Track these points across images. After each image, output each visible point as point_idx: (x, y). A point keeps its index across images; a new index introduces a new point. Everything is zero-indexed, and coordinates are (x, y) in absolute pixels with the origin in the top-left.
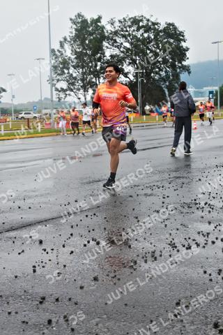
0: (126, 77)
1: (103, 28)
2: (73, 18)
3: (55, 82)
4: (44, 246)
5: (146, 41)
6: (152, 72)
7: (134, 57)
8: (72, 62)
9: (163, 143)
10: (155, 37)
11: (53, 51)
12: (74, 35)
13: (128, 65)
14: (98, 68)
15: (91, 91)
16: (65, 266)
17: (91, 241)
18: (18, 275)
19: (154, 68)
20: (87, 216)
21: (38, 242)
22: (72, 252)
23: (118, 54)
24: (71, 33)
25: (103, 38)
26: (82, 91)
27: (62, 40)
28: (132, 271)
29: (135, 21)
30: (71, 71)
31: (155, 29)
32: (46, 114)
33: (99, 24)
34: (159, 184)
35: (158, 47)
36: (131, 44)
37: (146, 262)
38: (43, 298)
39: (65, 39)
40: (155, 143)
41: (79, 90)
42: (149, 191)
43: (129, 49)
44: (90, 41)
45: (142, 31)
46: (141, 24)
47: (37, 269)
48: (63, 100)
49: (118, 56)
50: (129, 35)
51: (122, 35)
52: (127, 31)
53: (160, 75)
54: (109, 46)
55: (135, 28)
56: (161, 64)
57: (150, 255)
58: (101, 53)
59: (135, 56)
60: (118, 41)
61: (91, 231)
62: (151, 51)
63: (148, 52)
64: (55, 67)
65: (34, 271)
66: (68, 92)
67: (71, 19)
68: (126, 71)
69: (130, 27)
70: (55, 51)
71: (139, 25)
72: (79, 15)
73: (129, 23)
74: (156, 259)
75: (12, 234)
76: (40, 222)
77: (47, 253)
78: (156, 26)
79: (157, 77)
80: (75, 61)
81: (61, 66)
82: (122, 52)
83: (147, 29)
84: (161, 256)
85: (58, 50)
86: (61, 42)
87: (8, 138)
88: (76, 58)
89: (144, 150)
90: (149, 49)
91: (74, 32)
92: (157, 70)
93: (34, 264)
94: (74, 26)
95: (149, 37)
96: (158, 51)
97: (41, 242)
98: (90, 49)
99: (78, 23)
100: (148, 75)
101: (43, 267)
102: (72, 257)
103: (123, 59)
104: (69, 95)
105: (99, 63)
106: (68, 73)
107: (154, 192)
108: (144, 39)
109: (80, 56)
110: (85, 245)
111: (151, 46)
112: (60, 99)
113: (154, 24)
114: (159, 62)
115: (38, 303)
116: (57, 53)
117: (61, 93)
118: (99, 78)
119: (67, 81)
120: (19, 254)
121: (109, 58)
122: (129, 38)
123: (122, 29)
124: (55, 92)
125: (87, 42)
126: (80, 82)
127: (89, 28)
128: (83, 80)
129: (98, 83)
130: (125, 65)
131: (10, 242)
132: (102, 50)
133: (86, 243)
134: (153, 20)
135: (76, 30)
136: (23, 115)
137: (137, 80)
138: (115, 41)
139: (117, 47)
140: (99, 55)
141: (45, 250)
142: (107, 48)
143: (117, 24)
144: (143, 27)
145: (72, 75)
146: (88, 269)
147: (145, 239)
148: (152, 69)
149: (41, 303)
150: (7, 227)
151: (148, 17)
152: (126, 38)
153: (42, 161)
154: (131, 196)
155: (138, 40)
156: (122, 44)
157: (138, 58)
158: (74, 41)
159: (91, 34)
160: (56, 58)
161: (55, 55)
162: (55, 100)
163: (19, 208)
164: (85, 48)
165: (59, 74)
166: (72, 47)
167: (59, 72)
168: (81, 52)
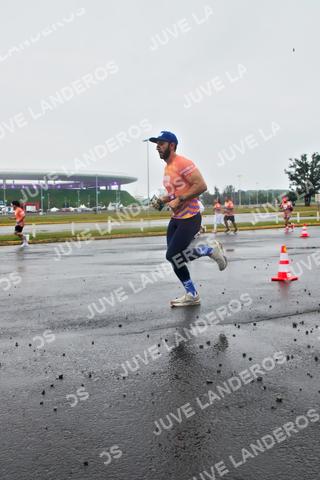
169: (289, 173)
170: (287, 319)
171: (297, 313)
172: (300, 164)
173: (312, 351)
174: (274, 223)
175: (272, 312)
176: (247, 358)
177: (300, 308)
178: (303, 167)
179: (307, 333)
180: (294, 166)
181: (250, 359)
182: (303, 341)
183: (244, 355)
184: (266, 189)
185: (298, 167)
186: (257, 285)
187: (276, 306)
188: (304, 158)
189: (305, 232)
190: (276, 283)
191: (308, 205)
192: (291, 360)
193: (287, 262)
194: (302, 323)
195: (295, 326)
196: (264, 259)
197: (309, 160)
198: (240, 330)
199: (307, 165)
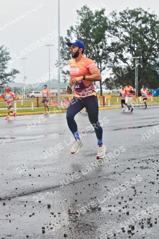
0: (125, 62)
1: (106, 19)
2: (80, 9)
3: (61, 66)
4: (52, 210)
5: (144, 31)
6: (148, 58)
7: (132, 45)
9: (156, 122)
10: (152, 27)
11: (61, 38)
12: (80, 25)
13: (127, 52)
14: (100, 54)
16: (70, 228)
18: (30, 235)
19: (150, 55)
20: (89, 185)
21: (47, 206)
23: (118, 42)
24: (78, 23)
25: (106, 27)
28: (130, 235)
29: (134, 13)
31: (152, 21)
32: (54, 94)
33: (102, 15)
34: (153, 158)
35: (154, 36)
36: (130, 33)
37: (142, 227)
39: (72, 28)
40: (150, 122)
42: (145, 165)
43: (128, 38)
44: (94, 30)
45: (140, 22)
46: (139, 16)
47: (46, 230)
48: (68, 81)
49: (118, 43)
50: (129, 25)
51: (122, 25)
52: (127, 22)
53: (155, 61)
54: (110, 35)
55: (134, 19)
56: (156, 51)
57: (146, 222)
58: (103, 41)
59: (134, 43)
60: (118, 30)
61: (93, 198)
62: (148, 40)
63: (145, 40)
64: (62, 53)
65: (44, 232)
67: (78, 11)
68: (125, 57)
69: (129, 18)
70: (63, 39)
71: (137, 17)
72: (85, 8)
73: (129, 15)
74: (151, 225)
75: (24, 198)
76: (48, 189)
77: (55, 216)
78: (153, 18)
79: (152, 63)
81: (68, 52)
82: (122, 40)
83: (145, 20)
84: (156, 223)
85: (66, 38)
86: (68, 31)
87: (20, 113)
89: (140, 127)
90: (146, 38)
91: (80, 22)
92: (153, 56)
93: (43, 226)
94: (81, 17)
95: (146, 28)
96: (154, 39)
97: (49, 206)
98: (94, 37)
99: (84, 14)
100: (144, 61)
101: (51, 228)
103: (123, 46)
105: (101, 50)
107: (149, 165)
108: (142, 29)
111: (148, 35)
112: (66, 81)
113: (151, 16)
114: (155, 49)
116: (65, 40)
117: (67, 76)
118: (101, 63)
120: (30, 216)
121: (110, 45)
122: (128, 28)
123: (122, 20)
124: (62, 75)
125: (91, 31)
127: (94, 18)
129: (99, 67)
130: (124, 52)
131: (22, 206)
132: (104, 38)
134: (150, 12)
135: (82, 20)
136: (33, 94)
137: (135, 66)
138: (116, 31)
139: (118, 36)
140: (101, 42)
141: (53, 214)
142: (109, 36)
143: (118, 16)
144: (141, 18)
147: (141, 207)
148: (149, 55)
150: (19, 191)
151: (146, 10)
152: (126, 28)
154: (128, 168)
155: (137, 30)
156: (122, 33)
157: (136, 46)
158: (80, 30)
159: (95, 24)
160: (63, 45)
161: (63, 42)
162: (62, 81)
163: (30, 175)
164: (89, 36)
165: (66, 59)
166: (78, 35)
167: (66, 57)
168: (86, 40)
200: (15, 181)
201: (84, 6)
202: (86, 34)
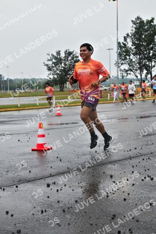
1: (155, 26)
2: (134, 20)
3: (120, 65)
4: (114, 179)
8: (132, 51)
11: (119, 43)
12: (134, 32)
14: (151, 55)
15: (145, 71)
16: (129, 194)
17: (147, 178)
20: (143, 159)
21: (109, 176)
22: (133, 185)
24: (132, 30)
25: (155, 33)
26: (139, 71)
27: (126, 36)
30: (131, 57)
33: (152, 23)
38: (114, 216)
39: (128, 35)
41: (136, 70)
44: (145, 36)
47: (109, 195)
48: (125, 77)
58: (153, 44)
61: (147, 170)
64: (120, 55)
66: (129, 72)
67: (132, 21)
70: (120, 44)
72: (138, 18)
76: (110, 163)
80: (135, 50)
81: (124, 54)
85: (123, 43)
86: (125, 37)
88: (135, 48)
91: (134, 30)
94: (135, 26)
97: (111, 176)
98: (145, 41)
99: (137, 23)
101: (114, 194)
102: (133, 188)
104: (130, 74)
105: (151, 51)
106: (130, 58)
109: (138, 47)
110: (143, 180)
112: (123, 77)
115: (111, 219)
116: (122, 45)
117: (124, 73)
118: (151, 62)
119: (129, 64)
120: (97, 184)
124: (119, 72)
125: (143, 36)
126: (137, 65)
127: (145, 26)
128: (139, 63)
129: (150, 65)
131: (90, 176)
132: (154, 42)
133: (143, 178)
135: (136, 28)
141: (114, 182)
145: (132, 60)
146: (145, 197)
149: (113, 219)
153: (110, 120)
158: (134, 36)
159: (146, 31)
160: (121, 48)
161: (120, 46)
162: (120, 77)
163: (96, 152)
164: (141, 41)
165: (123, 60)
166: (133, 41)
167: (123, 58)
168: (139, 43)
169: (47, 65)
170: (42, 181)
171: (51, 176)
172: (56, 58)
173: (61, 205)
174: (35, 105)
175: (32, 176)
176: (9, 215)
177: (53, 171)
178: (58, 60)
179: (58, 191)
180: (51, 60)
181: (12, 215)
182: (54, 197)
183: (7, 213)
184: (29, 78)
185: (54, 61)
186: (20, 155)
187: (34, 171)
188: (59, 53)
189: (58, 112)
190: (36, 152)
191: (62, 90)
192: (44, 214)
193: (43, 136)
194: (54, 183)
195: (48, 186)
196: (27, 134)
197: (63, 55)
198: (5, 192)
199: (60, 59)
200: (84, 157)
201: (138, 17)
202: (139, 39)
